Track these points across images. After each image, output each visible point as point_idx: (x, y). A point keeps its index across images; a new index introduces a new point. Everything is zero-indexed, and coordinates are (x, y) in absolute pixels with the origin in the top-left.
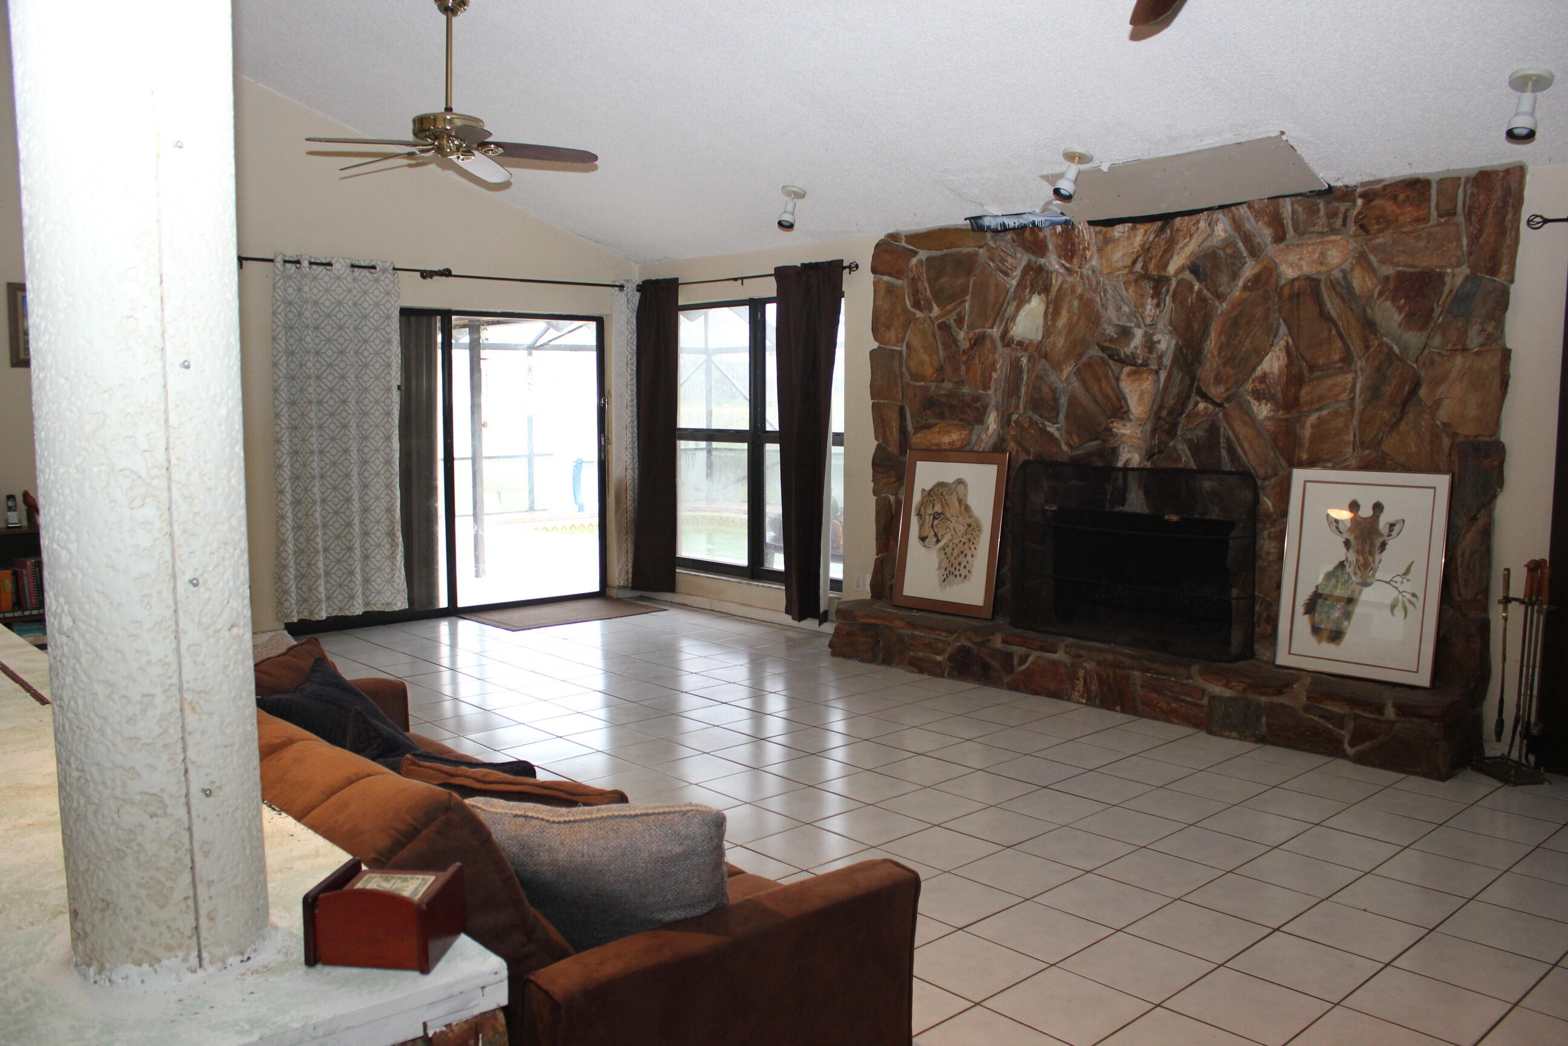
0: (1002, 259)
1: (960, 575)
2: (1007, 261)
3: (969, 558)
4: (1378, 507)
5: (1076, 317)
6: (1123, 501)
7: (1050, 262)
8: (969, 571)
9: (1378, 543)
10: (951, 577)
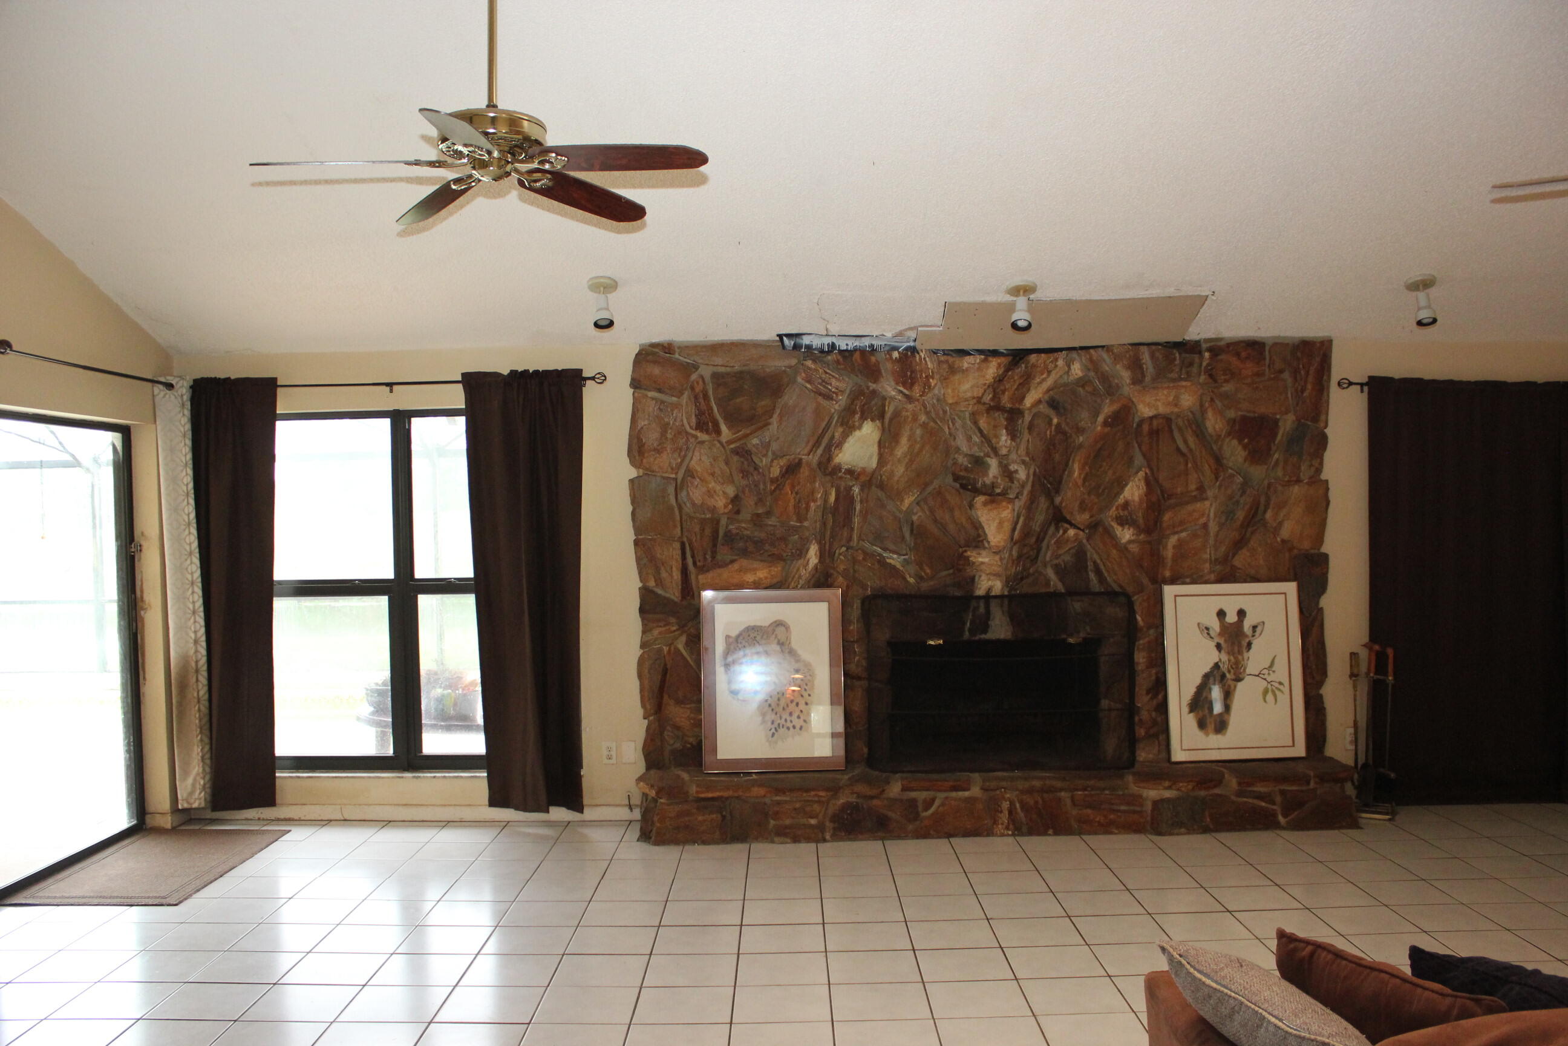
0: (823, 381)
1: (794, 727)
2: (831, 385)
3: (802, 706)
4: (1241, 613)
5: (918, 446)
6: (985, 628)
7: (883, 387)
8: (805, 721)
9: (1244, 643)
10: (781, 730)
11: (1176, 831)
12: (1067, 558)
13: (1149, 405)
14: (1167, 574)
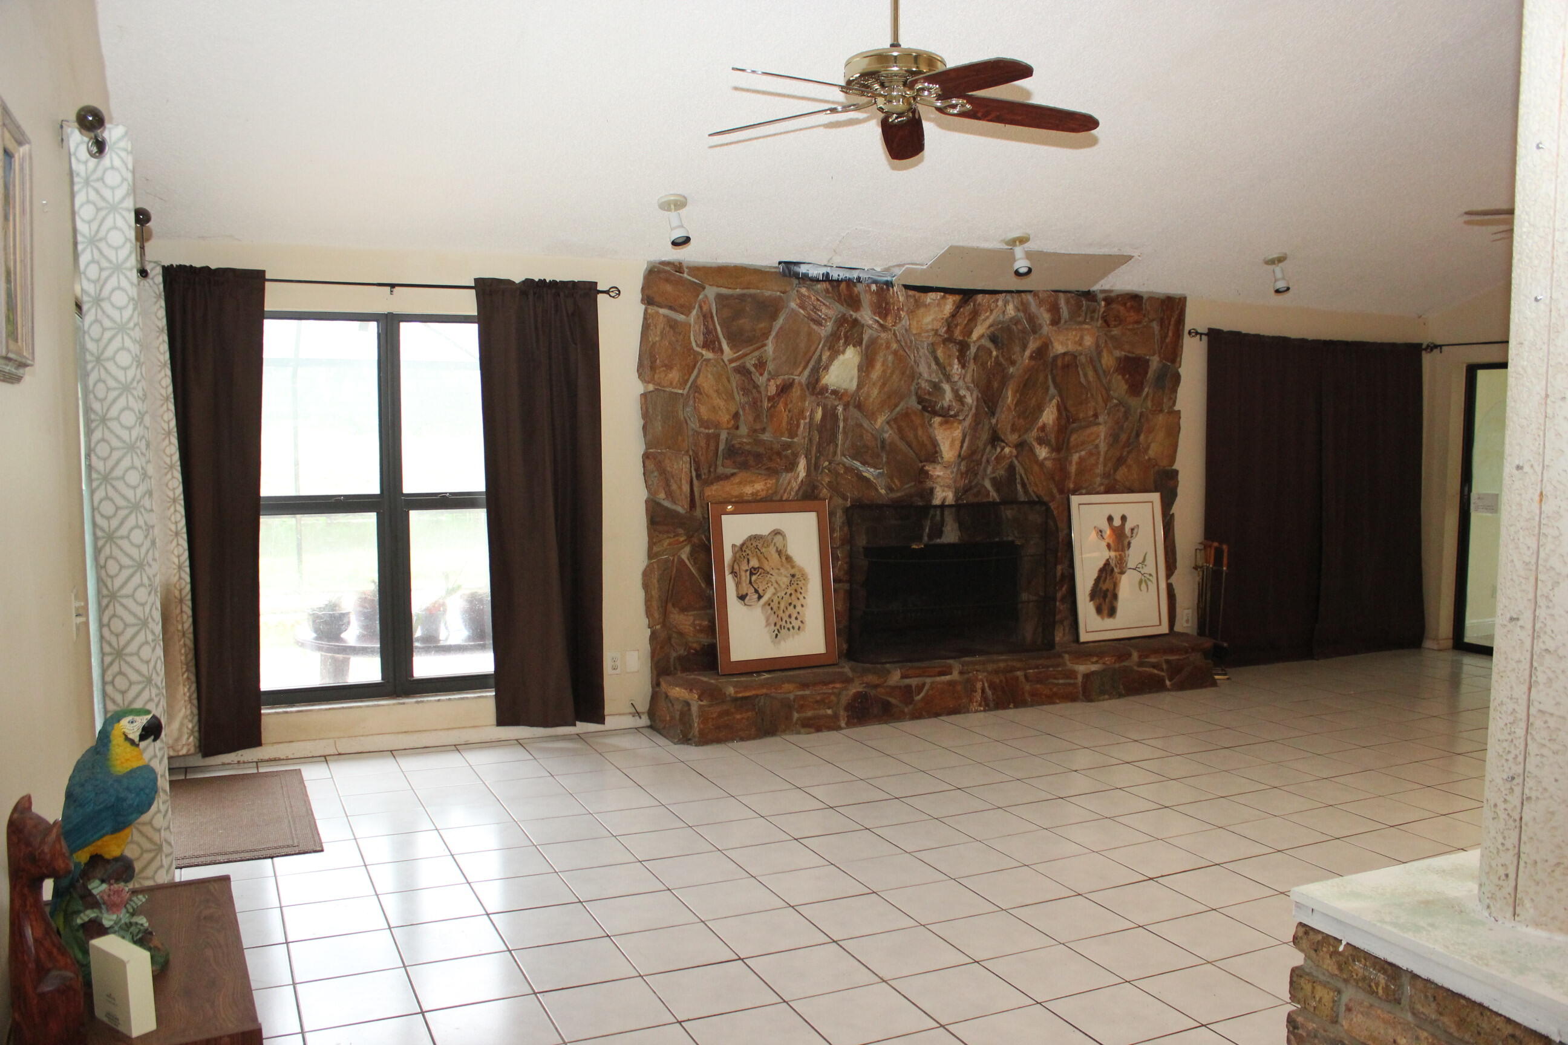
0: (815, 307)
1: (793, 628)
2: (821, 311)
3: (799, 608)
4: (1124, 518)
5: (889, 371)
6: (940, 533)
7: (862, 316)
8: (802, 622)
9: (1126, 543)
10: (783, 631)
11: (1101, 698)
12: (1002, 472)
13: (1062, 343)
14: (1071, 486)
